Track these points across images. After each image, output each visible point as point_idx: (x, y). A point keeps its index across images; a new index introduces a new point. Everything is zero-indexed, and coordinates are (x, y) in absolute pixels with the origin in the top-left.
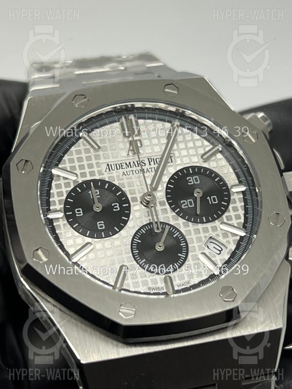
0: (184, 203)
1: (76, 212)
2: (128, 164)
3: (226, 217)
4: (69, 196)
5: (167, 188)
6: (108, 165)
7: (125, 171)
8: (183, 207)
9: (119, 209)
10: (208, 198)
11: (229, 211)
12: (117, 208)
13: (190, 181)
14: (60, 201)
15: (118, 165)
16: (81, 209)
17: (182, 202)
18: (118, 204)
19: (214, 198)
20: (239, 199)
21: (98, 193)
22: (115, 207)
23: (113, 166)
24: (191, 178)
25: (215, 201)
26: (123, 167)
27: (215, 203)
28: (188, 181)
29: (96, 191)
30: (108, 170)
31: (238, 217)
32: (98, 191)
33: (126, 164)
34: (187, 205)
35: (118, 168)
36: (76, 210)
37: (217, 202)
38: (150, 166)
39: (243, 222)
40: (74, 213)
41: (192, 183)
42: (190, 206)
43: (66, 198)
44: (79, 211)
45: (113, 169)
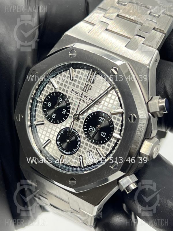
0: (91, 128)
1: (49, 104)
2: (81, 94)
3: (103, 146)
4: (50, 95)
5: (89, 116)
6: (73, 90)
7: (77, 97)
8: (89, 129)
9: (64, 113)
10: (102, 132)
11: (105, 145)
12: (64, 112)
13: (100, 119)
14: (45, 95)
15: (76, 92)
16: (51, 103)
17: (90, 127)
18: (65, 110)
19: (104, 134)
20: (114, 142)
21: (61, 101)
22: (64, 111)
23: (74, 91)
24: (102, 118)
25: (104, 135)
26: (78, 95)
27: (103, 136)
28: (99, 119)
29: (61, 99)
30: (71, 92)
31: (107, 150)
32: (62, 99)
33: (80, 94)
34: (91, 130)
35: (76, 94)
36: (49, 103)
37: (104, 137)
38: (89, 102)
39: (108, 153)
40: (47, 104)
41: (100, 121)
42: (92, 131)
43: (48, 95)
44: (50, 104)
45: (73, 93)
